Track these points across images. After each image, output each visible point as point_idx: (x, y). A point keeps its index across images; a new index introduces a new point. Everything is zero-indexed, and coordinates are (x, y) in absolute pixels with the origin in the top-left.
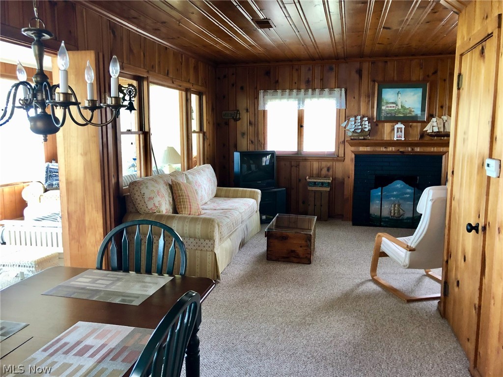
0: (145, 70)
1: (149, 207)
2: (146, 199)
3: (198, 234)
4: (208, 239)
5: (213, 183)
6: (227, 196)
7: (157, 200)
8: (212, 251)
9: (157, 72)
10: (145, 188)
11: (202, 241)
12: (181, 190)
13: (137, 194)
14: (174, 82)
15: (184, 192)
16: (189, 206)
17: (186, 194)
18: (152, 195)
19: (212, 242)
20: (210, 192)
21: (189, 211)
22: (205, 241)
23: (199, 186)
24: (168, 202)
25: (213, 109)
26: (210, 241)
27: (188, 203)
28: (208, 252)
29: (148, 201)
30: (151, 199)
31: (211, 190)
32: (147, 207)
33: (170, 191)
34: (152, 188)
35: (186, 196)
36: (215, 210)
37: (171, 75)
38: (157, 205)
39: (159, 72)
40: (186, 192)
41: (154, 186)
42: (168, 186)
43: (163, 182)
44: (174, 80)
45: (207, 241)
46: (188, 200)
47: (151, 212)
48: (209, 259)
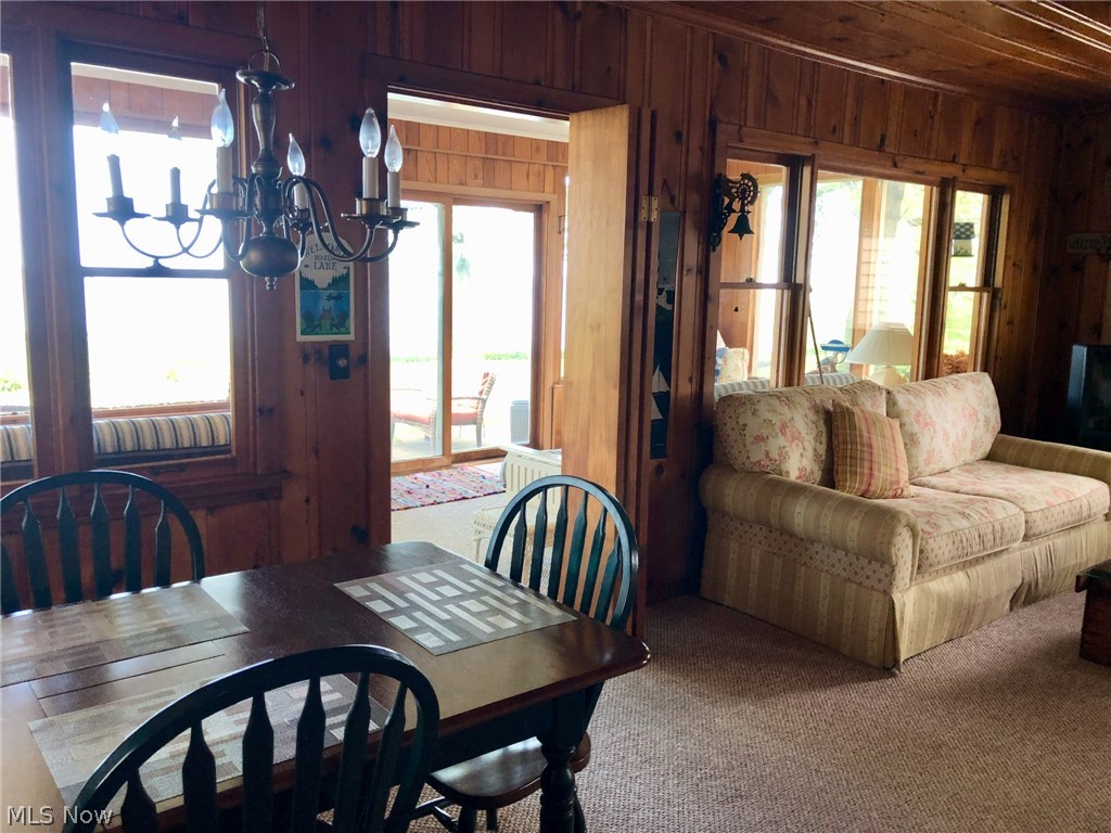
0: (808, 140)
1: (754, 459)
2: (749, 440)
3: (852, 544)
4: (876, 560)
5: (982, 423)
6: (1023, 462)
7: (776, 444)
8: (887, 593)
9: (846, 141)
10: (749, 413)
11: (864, 561)
12: (853, 427)
13: (730, 423)
14: (899, 165)
15: (861, 436)
16: (866, 471)
17: (865, 440)
18: (765, 432)
19: (887, 569)
20: (967, 445)
21: (865, 483)
22: (870, 562)
23: (926, 424)
24: (810, 453)
25: (1035, 230)
26: (882, 566)
27: (866, 464)
28: (875, 594)
29: (752, 443)
30: (760, 439)
31: (970, 439)
32: (748, 458)
33: (823, 428)
34: (769, 416)
35: (862, 444)
36: (957, 492)
37: (889, 149)
38: (774, 454)
39: (855, 143)
40: (865, 434)
41: (775, 411)
42: (821, 415)
43: (807, 404)
44: (898, 158)
45: (875, 565)
46: (866, 456)
47: (757, 469)
48: (876, 611)
